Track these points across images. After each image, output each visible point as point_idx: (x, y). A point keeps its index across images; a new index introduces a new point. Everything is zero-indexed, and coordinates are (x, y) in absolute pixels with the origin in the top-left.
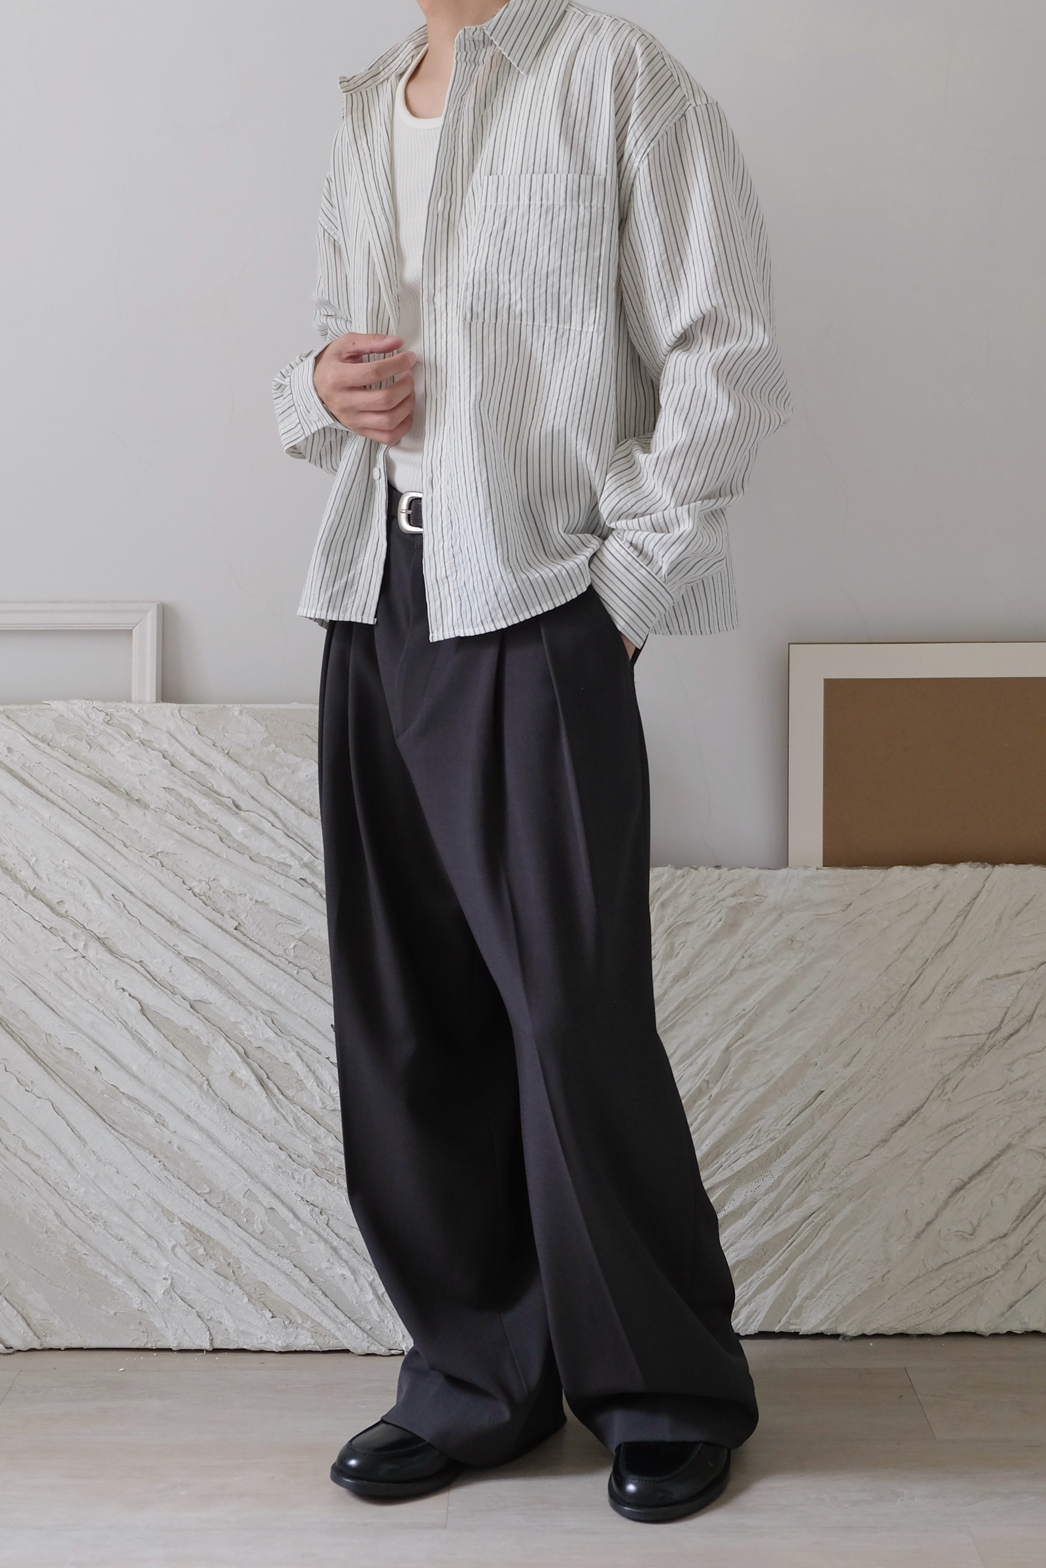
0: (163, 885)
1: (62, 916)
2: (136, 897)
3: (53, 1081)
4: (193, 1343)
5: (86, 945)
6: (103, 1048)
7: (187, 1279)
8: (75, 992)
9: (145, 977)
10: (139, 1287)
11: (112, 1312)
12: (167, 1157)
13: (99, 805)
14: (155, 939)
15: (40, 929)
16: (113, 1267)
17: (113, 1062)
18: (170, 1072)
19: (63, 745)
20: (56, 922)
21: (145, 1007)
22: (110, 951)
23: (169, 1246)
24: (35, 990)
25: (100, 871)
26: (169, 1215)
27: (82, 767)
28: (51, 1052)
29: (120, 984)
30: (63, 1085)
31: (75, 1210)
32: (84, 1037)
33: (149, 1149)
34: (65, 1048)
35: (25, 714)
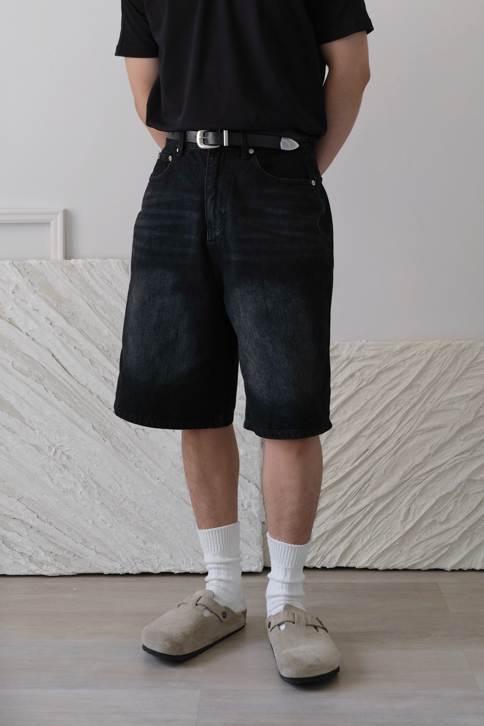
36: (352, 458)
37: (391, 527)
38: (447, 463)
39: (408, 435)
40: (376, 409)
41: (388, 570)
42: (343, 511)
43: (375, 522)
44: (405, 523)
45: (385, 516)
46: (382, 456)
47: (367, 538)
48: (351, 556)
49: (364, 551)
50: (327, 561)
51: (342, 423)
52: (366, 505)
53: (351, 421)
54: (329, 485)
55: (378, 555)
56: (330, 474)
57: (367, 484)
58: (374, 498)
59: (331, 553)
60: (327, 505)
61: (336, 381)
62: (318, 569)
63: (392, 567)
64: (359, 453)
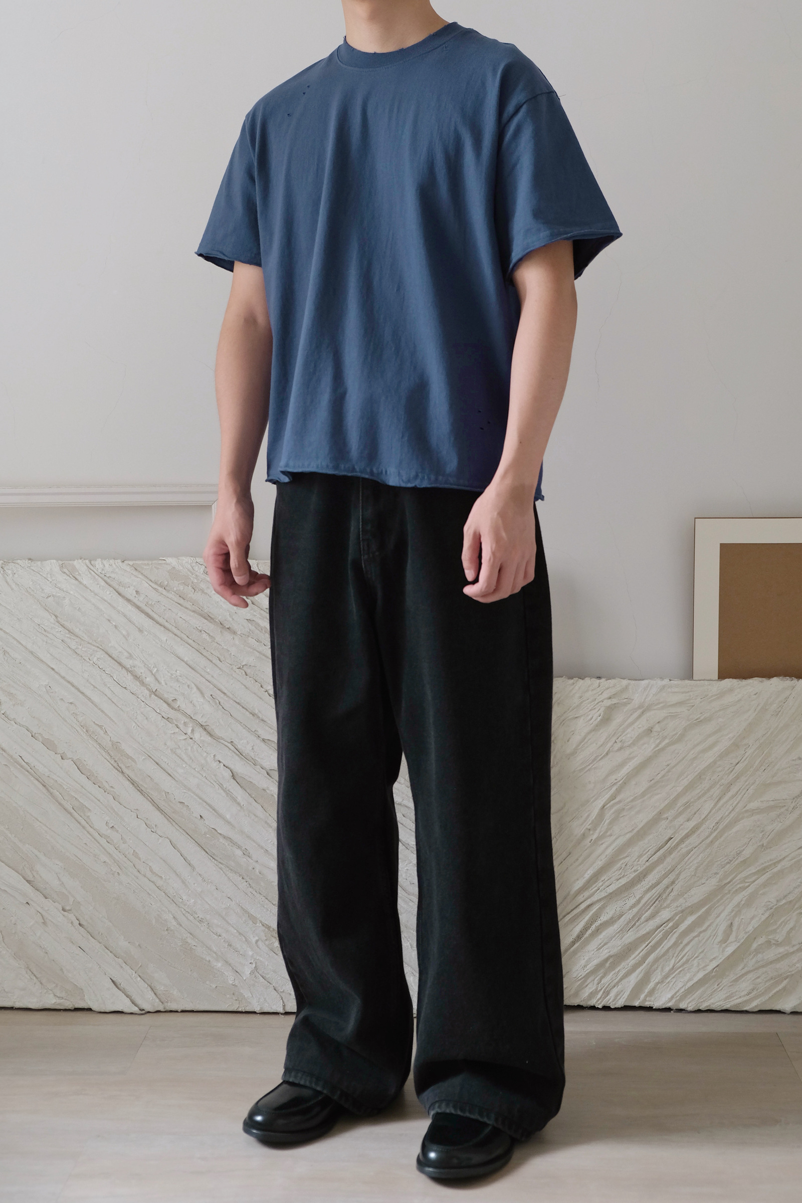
0: (247, 688)
1: (176, 710)
2: (228, 697)
3: (171, 825)
4: (271, 1008)
5: (193, 731)
6: (205, 802)
7: (266, 963)
8: (186, 763)
9: (235, 753)
10: (233, 968)
11: (214, 986)
12: (252, 879)
13: (201, 631)
14: (242, 726)
15: (160, 719)
16: (214, 955)
17: (213, 812)
18: (253, 820)
19: (175, 589)
20: (172, 714)
21: (235, 774)
22: (211, 735)
23: (254, 940)
24: (157, 761)
25: (202, 678)
26: (254, 919)
27: (188, 605)
28: (169, 805)
29: (219, 757)
30: (178, 828)
31: (187, 915)
32: (192, 795)
33: (238, 873)
34: (179, 802)
35: (148, 567)
36: (647, 850)
37: (704, 950)
38: (787, 859)
39: (731, 817)
40: (683, 779)
41: (699, 1011)
42: (634, 927)
43: (681, 943)
44: (724, 945)
45: (696, 934)
46: (692, 848)
47: (669, 965)
48: (646, 991)
49: (665, 984)
50: (610, 999)
51: (632, 801)
52: (668, 918)
53: (646, 798)
54: (614, 889)
55: (686, 990)
56: (616, 873)
57: (671, 888)
58: (679, 909)
59: (618, 987)
60: (612, 918)
61: (624, 738)
62: (598, 1009)
63: (705, 1007)
64: (659, 843)
